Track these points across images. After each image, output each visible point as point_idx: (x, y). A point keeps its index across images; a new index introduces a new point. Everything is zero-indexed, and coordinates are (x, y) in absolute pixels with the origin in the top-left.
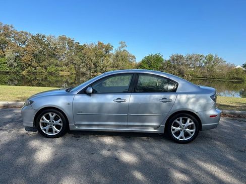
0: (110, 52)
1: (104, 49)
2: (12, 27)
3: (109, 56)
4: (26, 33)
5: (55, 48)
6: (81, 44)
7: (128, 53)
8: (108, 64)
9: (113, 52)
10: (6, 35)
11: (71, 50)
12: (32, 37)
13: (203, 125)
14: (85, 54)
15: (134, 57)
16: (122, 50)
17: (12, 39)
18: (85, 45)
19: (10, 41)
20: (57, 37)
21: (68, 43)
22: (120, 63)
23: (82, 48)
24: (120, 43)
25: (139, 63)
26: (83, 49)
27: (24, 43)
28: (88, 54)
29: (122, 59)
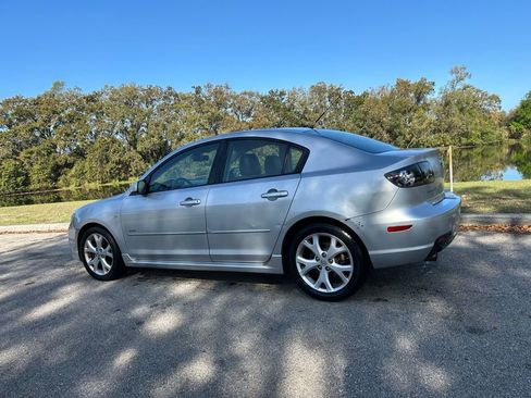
0: (428, 97)
1: (412, 95)
2: (227, 88)
3: (426, 107)
4: (251, 95)
5: (305, 112)
6: (358, 93)
7: (478, 91)
8: (424, 126)
9: (435, 96)
10: (219, 105)
11: (338, 111)
12: (262, 98)
13: (370, 253)
14: (366, 113)
15: (496, 98)
16: (459, 86)
17: (229, 110)
18: (365, 94)
19: (226, 114)
20: (307, 89)
21: (329, 97)
22: (456, 120)
23: (359, 101)
24: (452, 72)
25: (511, 112)
26: (361, 103)
27: (248, 114)
28: (374, 112)
29: (462, 110)
